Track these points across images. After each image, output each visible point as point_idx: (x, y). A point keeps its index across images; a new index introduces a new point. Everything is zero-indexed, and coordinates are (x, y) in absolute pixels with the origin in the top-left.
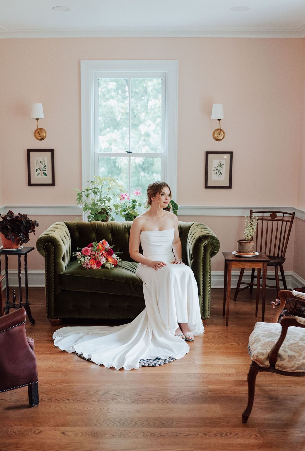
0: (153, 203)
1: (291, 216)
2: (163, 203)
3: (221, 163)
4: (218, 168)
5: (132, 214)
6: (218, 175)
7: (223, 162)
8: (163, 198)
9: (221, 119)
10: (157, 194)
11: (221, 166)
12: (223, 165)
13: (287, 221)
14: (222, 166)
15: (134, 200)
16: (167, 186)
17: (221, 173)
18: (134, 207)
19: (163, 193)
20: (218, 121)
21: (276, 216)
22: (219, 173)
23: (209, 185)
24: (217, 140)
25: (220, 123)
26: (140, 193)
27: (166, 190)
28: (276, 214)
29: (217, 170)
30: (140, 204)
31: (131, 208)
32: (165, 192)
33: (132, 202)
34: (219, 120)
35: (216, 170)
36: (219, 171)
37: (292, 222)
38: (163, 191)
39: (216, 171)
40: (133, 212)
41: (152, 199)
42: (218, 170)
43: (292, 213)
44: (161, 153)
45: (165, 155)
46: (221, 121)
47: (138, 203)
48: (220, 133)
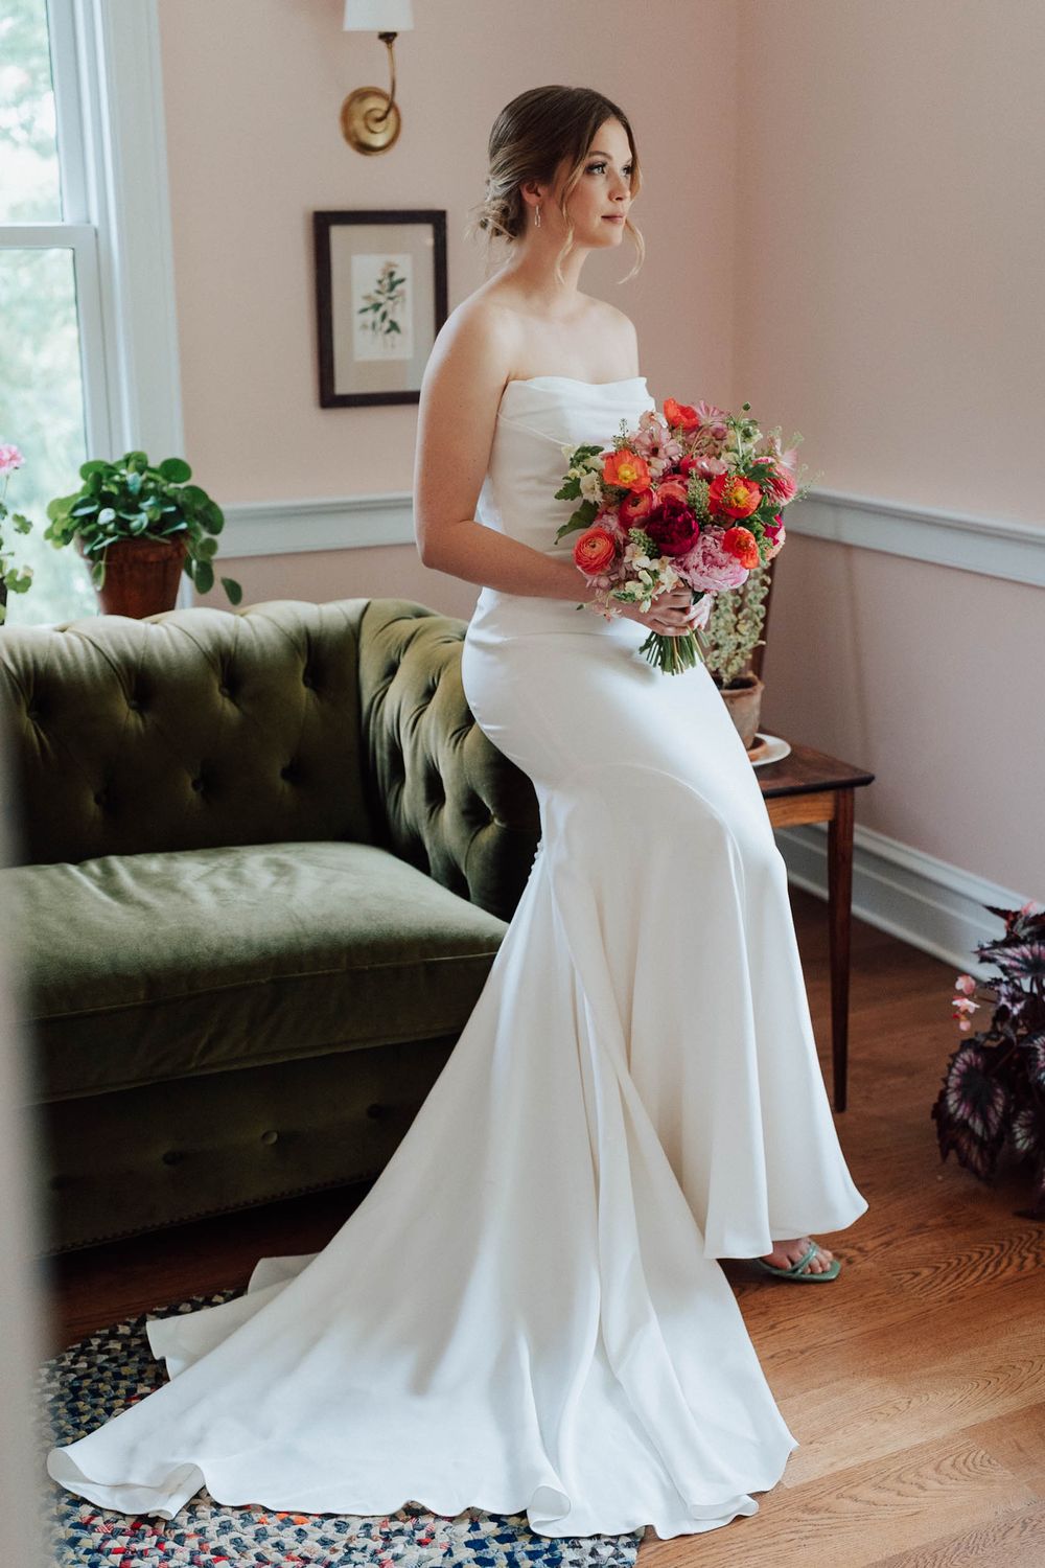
0: (535, 221)
2: (597, 221)
3: (391, 274)
4: (381, 299)
6: (380, 334)
7: (404, 267)
8: (599, 187)
9: (396, 35)
10: (563, 167)
11: (392, 286)
12: (402, 281)
14: (398, 287)
16: (618, 113)
17: (394, 326)
19: (599, 158)
20: (382, 44)
22: (387, 325)
23: (342, 387)
24: (365, 148)
25: (391, 54)
26: (13, 457)
27: (611, 141)
29: (377, 306)
30: (23, 518)
32: (610, 152)
34: (388, 37)
35: (371, 312)
36: (384, 316)
38: (597, 145)
39: (371, 316)
41: (530, 199)
42: (382, 310)
44: (68, 222)
45: (96, 235)
46: (396, 41)
47: (11, 512)
48: (387, 112)
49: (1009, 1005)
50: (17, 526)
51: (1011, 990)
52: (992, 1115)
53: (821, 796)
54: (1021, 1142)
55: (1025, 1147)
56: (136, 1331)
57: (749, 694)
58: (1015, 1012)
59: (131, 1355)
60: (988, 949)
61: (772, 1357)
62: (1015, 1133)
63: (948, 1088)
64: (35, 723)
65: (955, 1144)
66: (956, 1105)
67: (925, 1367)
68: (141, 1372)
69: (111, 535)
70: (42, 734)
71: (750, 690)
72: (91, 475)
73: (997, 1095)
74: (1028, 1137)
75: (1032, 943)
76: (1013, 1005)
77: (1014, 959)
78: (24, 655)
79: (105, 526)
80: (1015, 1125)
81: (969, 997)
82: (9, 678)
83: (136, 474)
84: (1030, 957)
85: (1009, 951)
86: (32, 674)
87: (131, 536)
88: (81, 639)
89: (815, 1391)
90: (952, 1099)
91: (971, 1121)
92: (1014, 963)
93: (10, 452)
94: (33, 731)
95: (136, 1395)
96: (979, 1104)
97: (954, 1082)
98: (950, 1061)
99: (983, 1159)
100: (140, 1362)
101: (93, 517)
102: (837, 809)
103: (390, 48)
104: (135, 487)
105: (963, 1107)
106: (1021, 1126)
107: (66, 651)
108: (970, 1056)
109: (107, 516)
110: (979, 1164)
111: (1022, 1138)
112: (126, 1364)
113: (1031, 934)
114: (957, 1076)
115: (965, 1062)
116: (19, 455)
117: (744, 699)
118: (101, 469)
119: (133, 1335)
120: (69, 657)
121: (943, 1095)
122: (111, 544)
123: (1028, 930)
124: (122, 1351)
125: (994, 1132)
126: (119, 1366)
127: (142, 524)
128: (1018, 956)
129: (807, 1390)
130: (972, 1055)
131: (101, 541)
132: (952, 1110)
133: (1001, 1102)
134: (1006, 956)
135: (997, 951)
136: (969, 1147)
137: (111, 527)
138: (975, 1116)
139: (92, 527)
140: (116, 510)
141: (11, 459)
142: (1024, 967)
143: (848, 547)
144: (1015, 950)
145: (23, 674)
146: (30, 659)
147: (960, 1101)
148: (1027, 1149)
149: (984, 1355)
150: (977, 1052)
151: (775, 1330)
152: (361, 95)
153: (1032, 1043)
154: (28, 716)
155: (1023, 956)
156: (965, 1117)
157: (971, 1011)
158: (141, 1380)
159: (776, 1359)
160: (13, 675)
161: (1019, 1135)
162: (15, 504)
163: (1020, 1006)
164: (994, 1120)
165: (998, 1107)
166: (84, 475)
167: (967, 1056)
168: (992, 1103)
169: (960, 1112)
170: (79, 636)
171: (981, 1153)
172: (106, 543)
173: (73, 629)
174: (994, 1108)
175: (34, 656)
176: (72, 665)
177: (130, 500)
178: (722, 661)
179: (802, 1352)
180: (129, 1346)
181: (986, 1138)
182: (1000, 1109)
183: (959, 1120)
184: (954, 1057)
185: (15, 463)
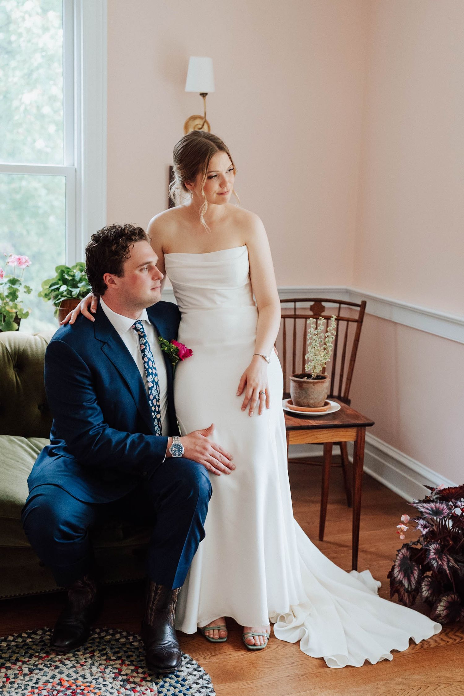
1: (358, 309)
2: (215, 195)
5: (9, 312)
8: (214, 183)
9: (206, 94)
13: (348, 320)
15: (14, 279)
18: (13, 295)
19: (214, 174)
20: (201, 97)
21: (323, 309)
25: (205, 102)
26: (26, 261)
27: (219, 164)
28: (324, 304)
30: (29, 287)
31: (7, 296)
32: (218, 169)
33: (9, 284)
34: (204, 95)
37: (360, 322)
38: (211, 169)
40: (12, 308)
41: (188, 187)
43: (359, 303)
44: (65, 166)
45: (76, 171)
46: (207, 97)
47: (23, 285)
48: (203, 125)
49: (422, 529)
50: (26, 290)
51: (425, 523)
52: (412, 579)
53: (350, 430)
54: (425, 592)
55: (426, 595)
56: (16, 639)
57: (322, 382)
58: (424, 533)
59: (9, 649)
60: (417, 503)
61: (288, 676)
62: (423, 588)
63: (395, 565)
64: (16, 373)
65: (398, 591)
66: (398, 573)
67: (355, 687)
68: (10, 657)
69: (65, 296)
70: (18, 378)
71: (322, 380)
72: (59, 271)
73: (415, 570)
74: (428, 590)
75: (436, 502)
76: (424, 530)
77: (427, 509)
78: (15, 344)
79: (63, 293)
80: (422, 585)
81: (405, 524)
82: (7, 353)
83: (79, 272)
84: (434, 509)
85: (425, 505)
86: (17, 353)
87: (72, 298)
88: (41, 339)
89: (303, 693)
90: (396, 570)
91: (403, 581)
92: (428, 511)
93: (25, 259)
94: (14, 377)
95: (5, 666)
96: (407, 574)
97: (397, 563)
98: (397, 553)
99: (409, 599)
100: (12, 652)
101: (58, 289)
102: (357, 436)
103: (204, 99)
104: (77, 278)
105: (400, 574)
106: (425, 585)
107: (33, 343)
108: (405, 552)
109: (63, 288)
110: (407, 601)
111: (425, 591)
112: (5, 653)
113: (437, 498)
114: (399, 560)
115: (403, 554)
116: (29, 261)
117: (319, 384)
118: (64, 269)
119: (13, 641)
120: (34, 346)
121: (393, 569)
122: (63, 301)
123: (436, 496)
124: (6, 647)
125: (413, 587)
126: (2, 653)
127: (77, 293)
128: (429, 508)
129: (299, 692)
130: (406, 550)
131: (59, 299)
132: (396, 575)
133: (417, 573)
134: (423, 507)
135: (420, 504)
136: (404, 593)
137: (65, 293)
138: (405, 578)
139: (57, 292)
140: (67, 286)
141: (25, 262)
142: (431, 513)
143: (396, 323)
144: (428, 505)
145: (13, 353)
146: (17, 346)
147: (399, 571)
148: (427, 596)
149: (384, 685)
150: (408, 549)
151: (293, 665)
152: (194, 118)
153: (428, 546)
154: (13, 370)
155: (431, 508)
156: (401, 579)
157: (405, 530)
158: (9, 660)
159: (290, 677)
160: (9, 353)
161: (424, 589)
162: (26, 281)
163: (427, 530)
164: (413, 582)
165: (415, 575)
166: (57, 271)
167: (404, 551)
168: (413, 573)
169: (399, 576)
170: (40, 337)
171: (409, 596)
172: (61, 300)
173: (40, 335)
174: (414, 575)
175: (19, 345)
176: (35, 350)
177: (74, 283)
178: (312, 367)
179: (302, 676)
180: (10, 645)
181: (409, 589)
182: (416, 577)
183: (398, 580)
184: (399, 551)
185: (27, 264)
